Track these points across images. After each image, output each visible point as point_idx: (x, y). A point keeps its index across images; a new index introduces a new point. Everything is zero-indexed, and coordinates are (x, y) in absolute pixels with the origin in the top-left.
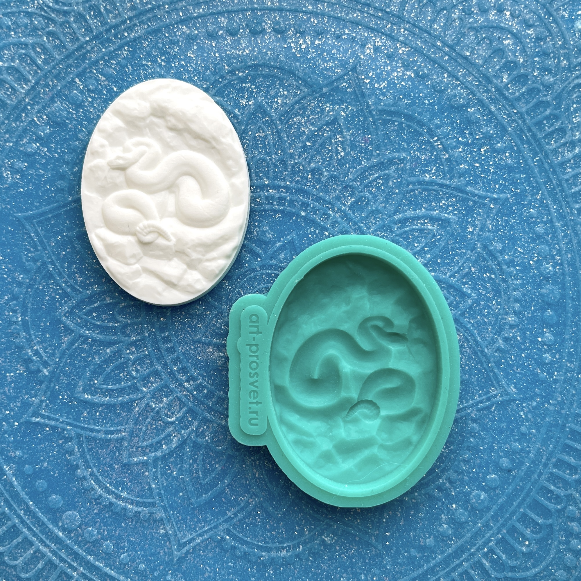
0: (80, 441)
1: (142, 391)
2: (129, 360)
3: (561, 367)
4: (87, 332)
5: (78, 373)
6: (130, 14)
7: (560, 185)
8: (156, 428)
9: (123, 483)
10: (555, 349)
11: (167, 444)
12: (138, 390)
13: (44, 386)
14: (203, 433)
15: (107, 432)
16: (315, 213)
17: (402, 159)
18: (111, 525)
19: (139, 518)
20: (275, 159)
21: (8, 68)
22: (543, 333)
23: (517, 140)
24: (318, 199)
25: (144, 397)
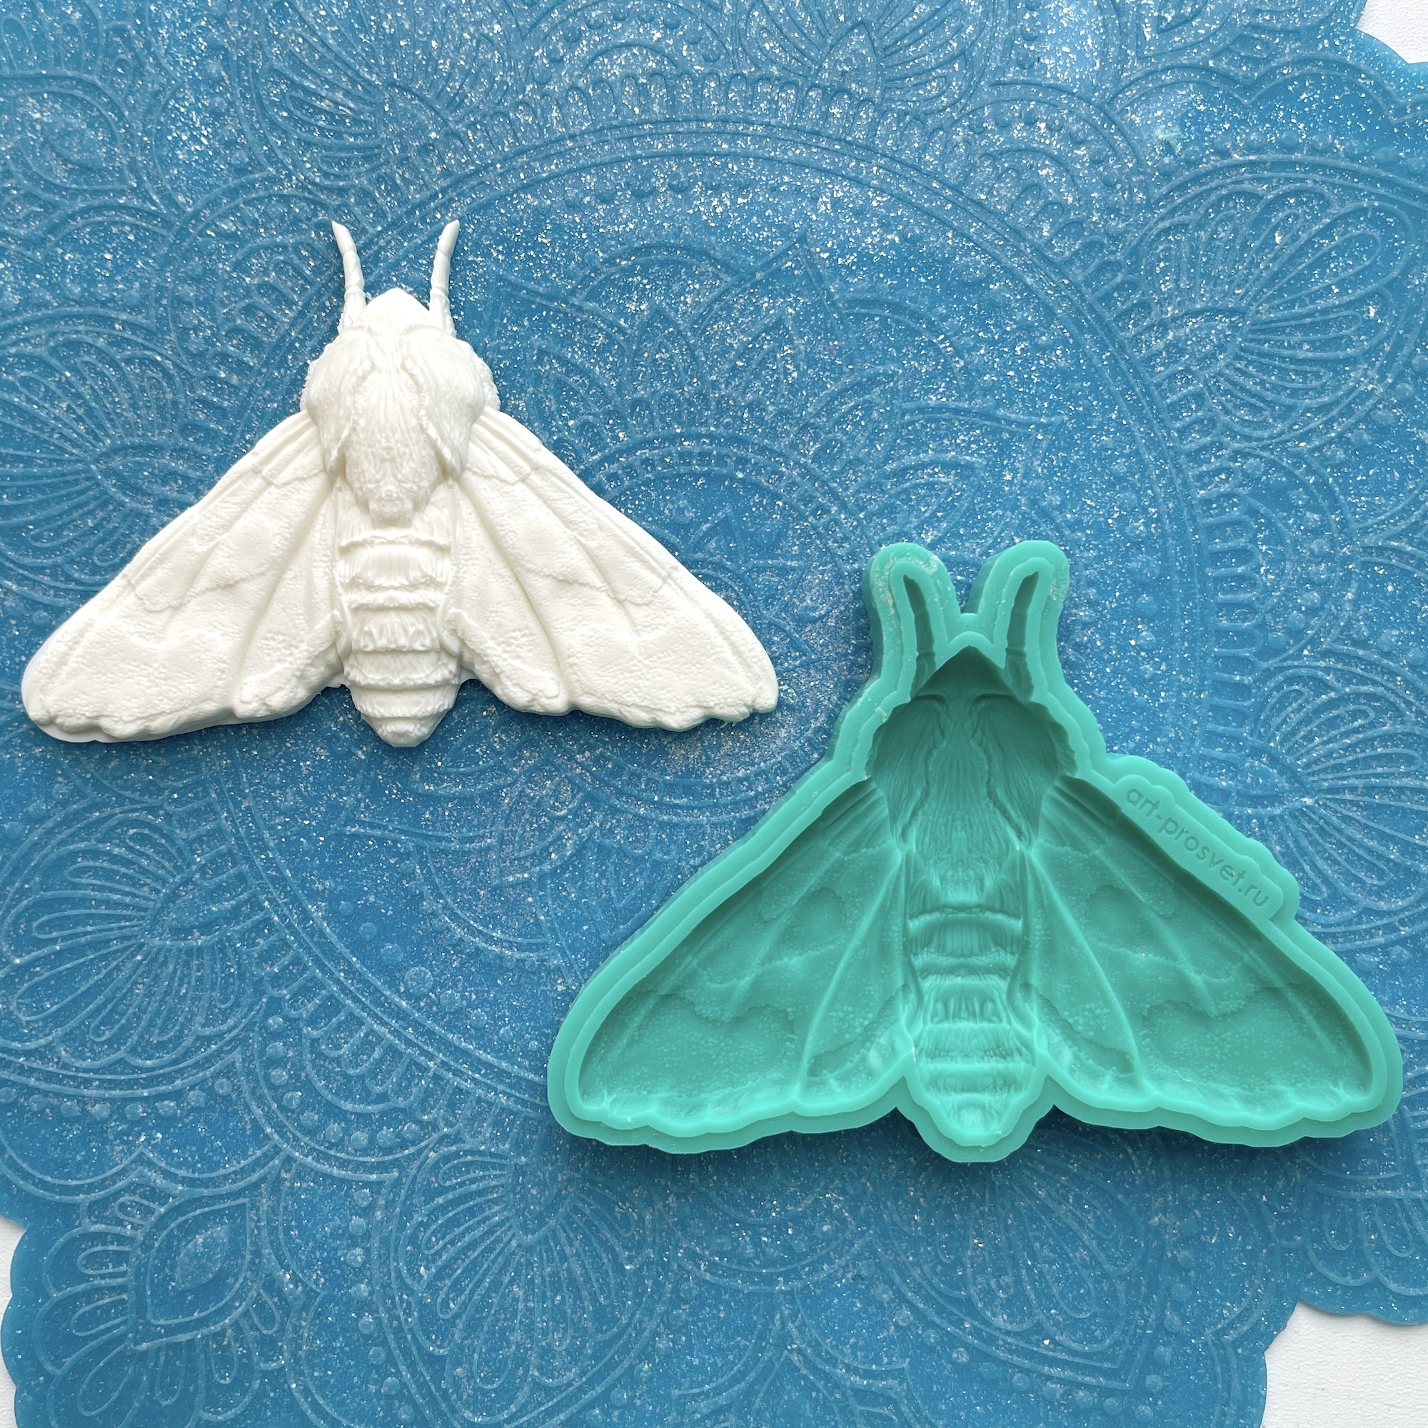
0: (422, 856)
1: (512, 773)
2: (487, 725)
3: (1169, 683)
6: (443, 183)
7: (1148, 393)
8: (541, 830)
9: (494, 917)
10: (1159, 655)
11: (557, 851)
12: (506, 772)
13: (360, 777)
14: (611, 830)
15: (463, 840)
16: (759, 473)
17: (890, 375)
18: (481, 984)
19: (523, 970)
20: (689, 393)
21: (259, 286)
22: (1138, 632)
23: (1073, 328)
24: (762, 450)
25: (516, 781)
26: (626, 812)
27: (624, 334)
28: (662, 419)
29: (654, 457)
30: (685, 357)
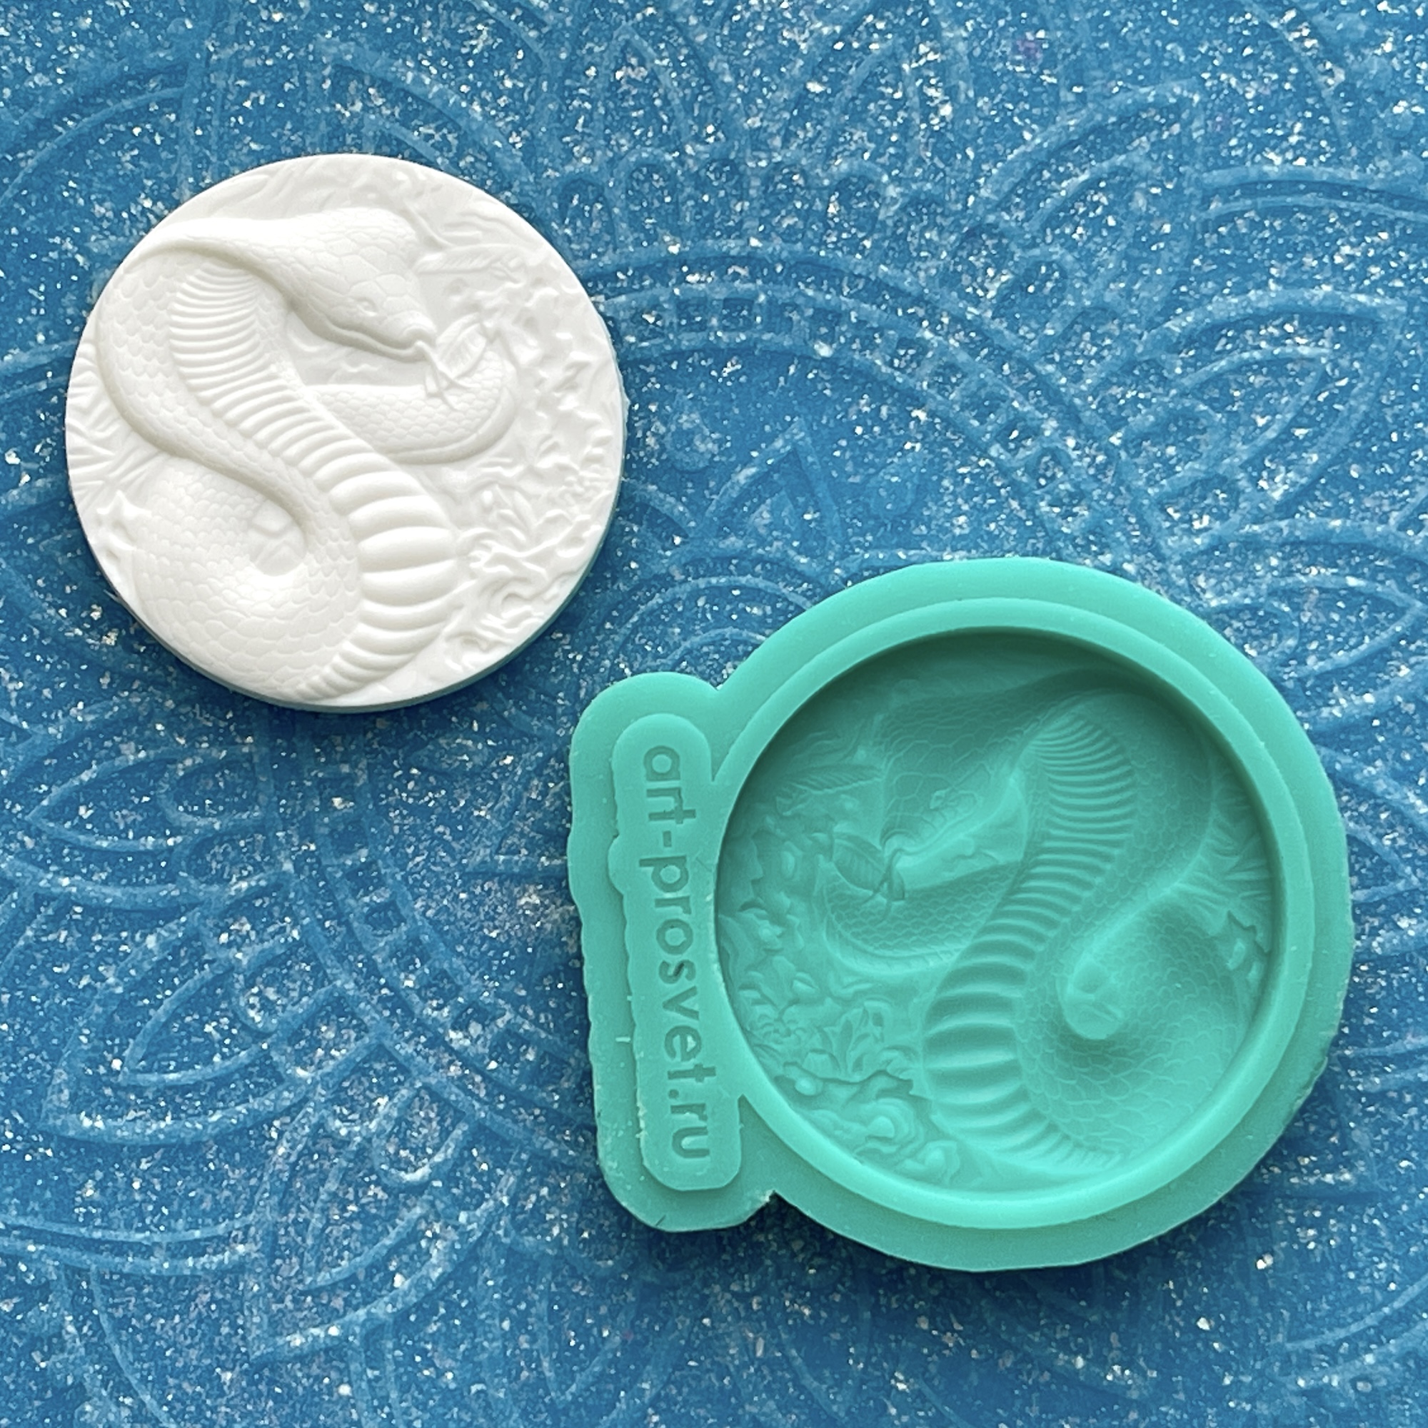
0: (79, 1293)
1: (295, 1082)
2: (231, 968)
4: (65, 881)
5: (45, 1037)
8: (362, 1215)
11: (407, 1269)
12: (280, 1080)
15: (178, 1250)
16: (868, 344)
17: (1170, 108)
20: (696, 159)
24: (875, 290)
25: (305, 1100)
27: (539, 24)
28: (635, 221)
29: (617, 311)
30: (685, 76)
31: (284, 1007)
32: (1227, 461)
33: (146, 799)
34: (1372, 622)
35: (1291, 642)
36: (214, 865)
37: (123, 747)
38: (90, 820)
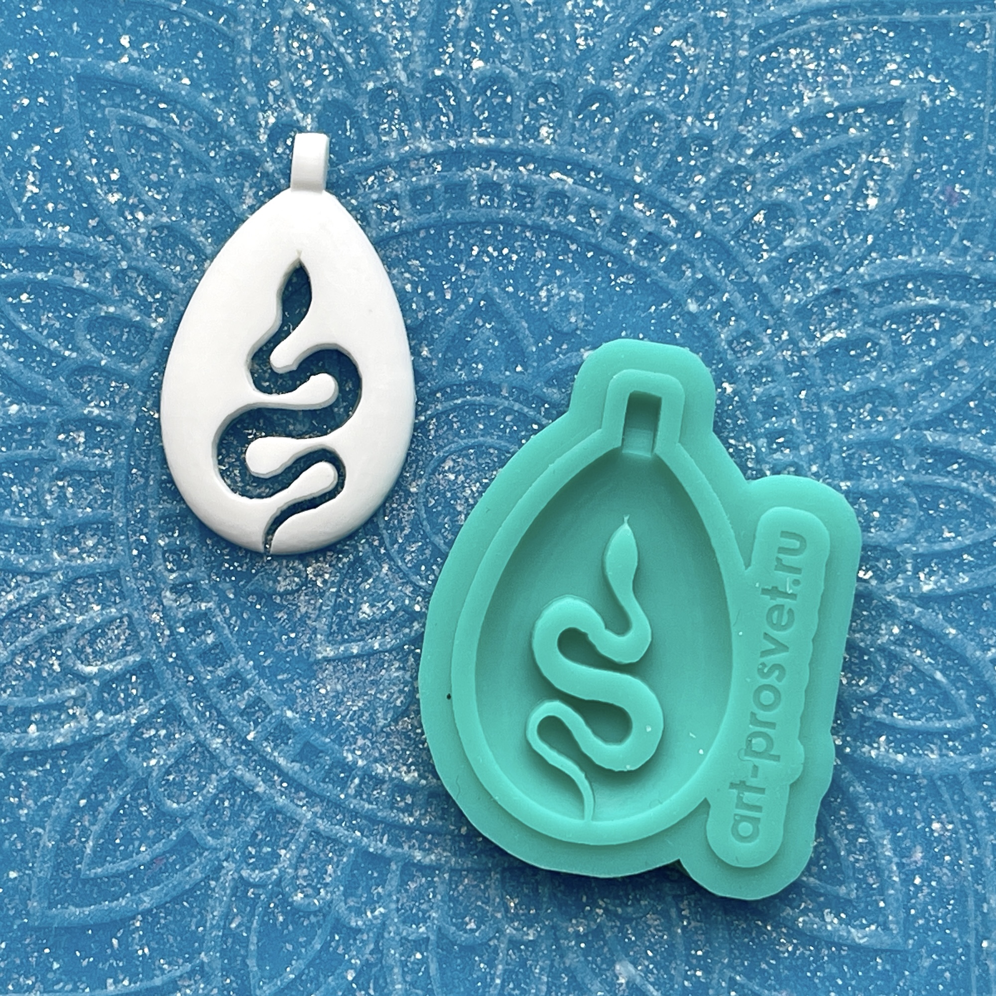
26: (189, 727)
28: (624, 144)
29: (575, 196)
30: (716, 71)
31: (72, 505)
32: (907, 545)
33: (69, 315)
34: (936, 710)
35: (873, 690)
36: (86, 386)
37: (77, 273)
38: (25, 306)
